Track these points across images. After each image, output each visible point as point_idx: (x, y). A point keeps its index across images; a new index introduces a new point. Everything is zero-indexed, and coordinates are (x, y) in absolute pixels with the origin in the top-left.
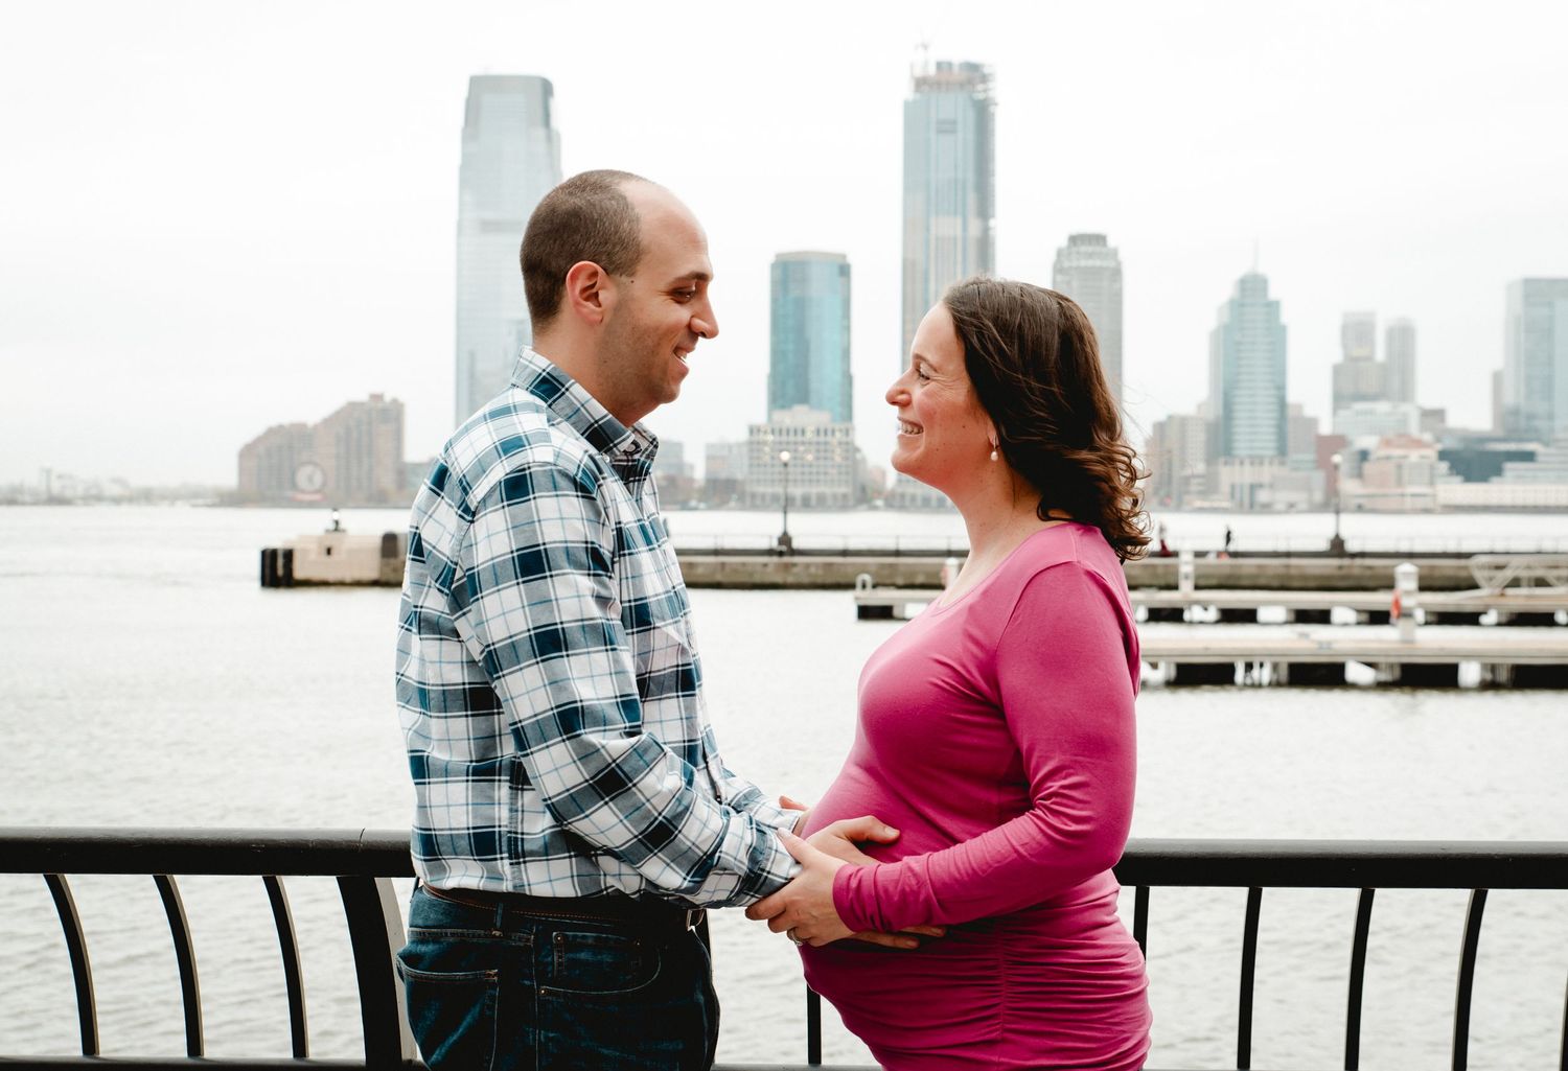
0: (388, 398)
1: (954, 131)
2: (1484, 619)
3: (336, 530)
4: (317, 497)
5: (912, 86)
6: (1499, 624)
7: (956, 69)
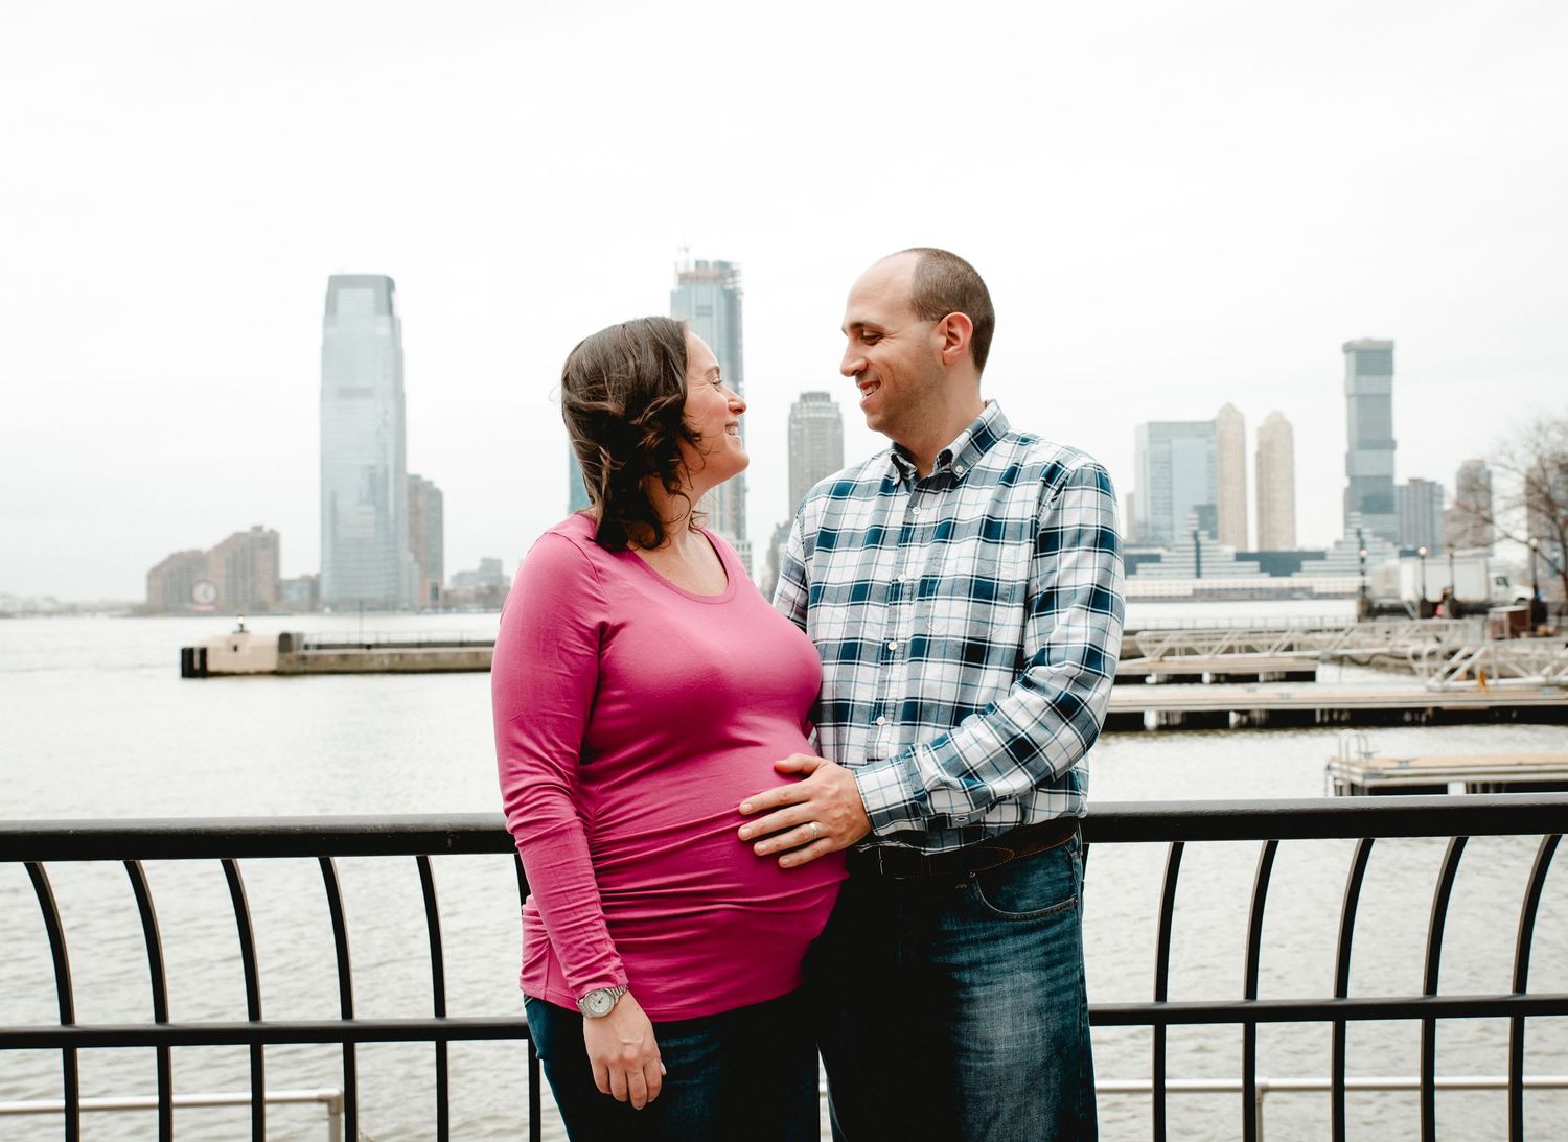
0: (266, 529)
1: (710, 315)
2: (1148, 680)
3: (242, 631)
4: (211, 608)
5: (677, 279)
6: (1158, 683)
7: (711, 266)
